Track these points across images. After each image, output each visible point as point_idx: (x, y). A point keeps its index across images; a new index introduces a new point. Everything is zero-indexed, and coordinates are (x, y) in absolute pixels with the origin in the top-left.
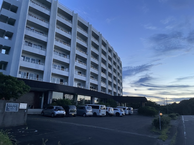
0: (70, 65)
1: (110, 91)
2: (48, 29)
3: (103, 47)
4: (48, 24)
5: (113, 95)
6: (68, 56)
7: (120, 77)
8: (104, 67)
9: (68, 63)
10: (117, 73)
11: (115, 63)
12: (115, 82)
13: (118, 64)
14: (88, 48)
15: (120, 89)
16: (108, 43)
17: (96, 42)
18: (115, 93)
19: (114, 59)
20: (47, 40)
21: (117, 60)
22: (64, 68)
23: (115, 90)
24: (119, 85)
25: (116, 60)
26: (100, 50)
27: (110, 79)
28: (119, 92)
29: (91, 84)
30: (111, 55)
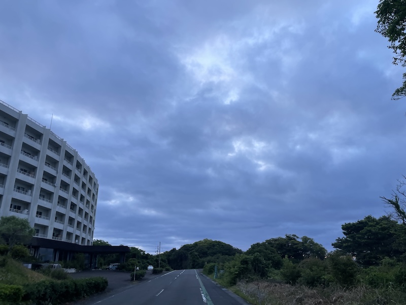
0: (32, 205)
1: (77, 237)
2: (11, 156)
3: (77, 172)
4: (11, 150)
5: (80, 244)
6: (30, 191)
7: (94, 212)
8: (74, 201)
9: (30, 202)
10: (90, 206)
11: (89, 191)
12: (85, 222)
13: (93, 191)
14: (57, 178)
15: (91, 232)
17: (69, 166)
18: (83, 239)
19: (88, 185)
20: (8, 172)
22: (21, 209)
23: (84, 235)
24: (90, 226)
25: (92, 186)
26: (73, 177)
27: (79, 219)
28: (89, 238)
29: (55, 230)
30: (86, 180)
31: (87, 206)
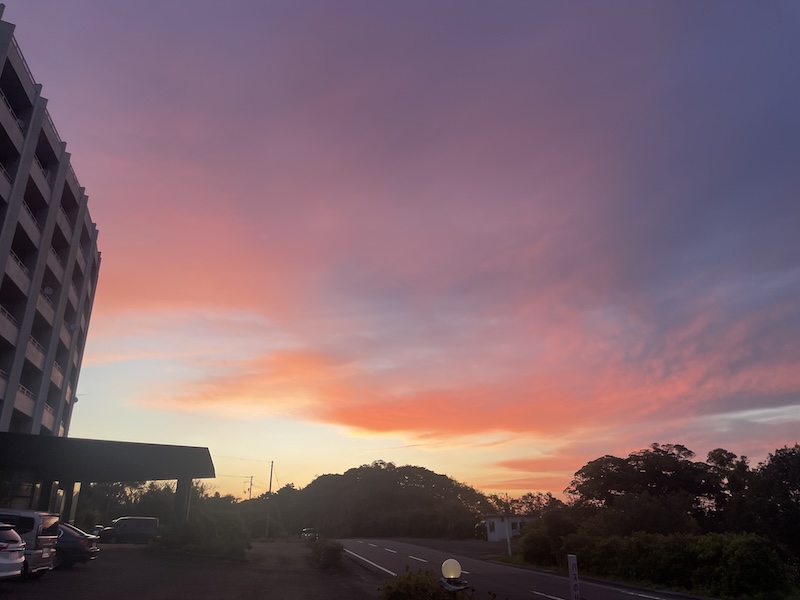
7: (76, 333)
11: (60, 245)
13: (77, 254)
15: (59, 401)
16: (43, 108)
19: (57, 215)
21: (78, 231)
24: (57, 377)
25: (73, 228)
28: (47, 419)
30: (52, 187)
31: (48, 290)
